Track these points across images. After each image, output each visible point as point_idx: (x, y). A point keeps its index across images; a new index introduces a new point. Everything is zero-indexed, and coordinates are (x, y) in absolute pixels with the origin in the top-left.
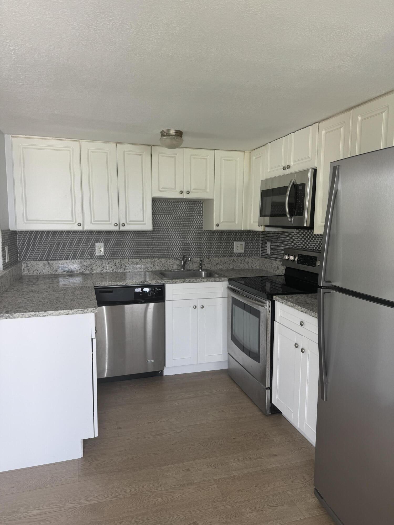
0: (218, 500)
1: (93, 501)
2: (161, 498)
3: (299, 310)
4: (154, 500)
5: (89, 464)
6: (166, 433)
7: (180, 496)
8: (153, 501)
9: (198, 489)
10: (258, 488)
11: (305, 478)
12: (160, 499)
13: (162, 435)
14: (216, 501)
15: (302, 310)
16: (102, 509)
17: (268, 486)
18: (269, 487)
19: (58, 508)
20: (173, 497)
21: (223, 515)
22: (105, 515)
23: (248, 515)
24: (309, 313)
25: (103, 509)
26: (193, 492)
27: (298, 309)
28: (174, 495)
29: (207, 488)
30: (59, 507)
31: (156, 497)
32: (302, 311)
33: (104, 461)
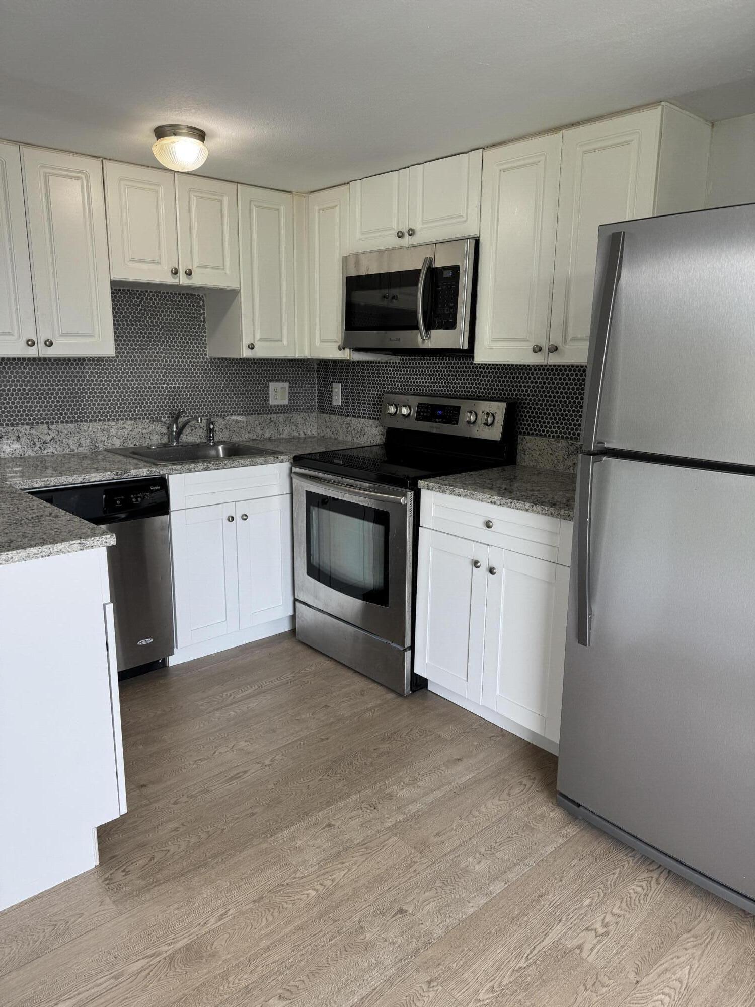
0: (414, 860)
1: (179, 941)
2: (313, 889)
3: (485, 502)
4: (303, 896)
5: (124, 873)
6: (245, 772)
7: (344, 875)
8: (301, 899)
9: (369, 854)
10: (465, 820)
11: (524, 783)
12: (313, 893)
13: (240, 777)
14: (412, 864)
15: (492, 500)
16: (211, 948)
17: (477, 812)
18: (481, 814)
19: (112, 981)
20: (333, 880)
21: (438, 881)
22: (224, 958)
23: (476, 869)
24: (509, 504)
25: (213, 948)
26: (364, 861)
27: (482, 500)
28: (334, 876)
29: (383, 846)
30: (112, 978)
31: (302, 891)
32: (491, 503)
33: (153, 858)
